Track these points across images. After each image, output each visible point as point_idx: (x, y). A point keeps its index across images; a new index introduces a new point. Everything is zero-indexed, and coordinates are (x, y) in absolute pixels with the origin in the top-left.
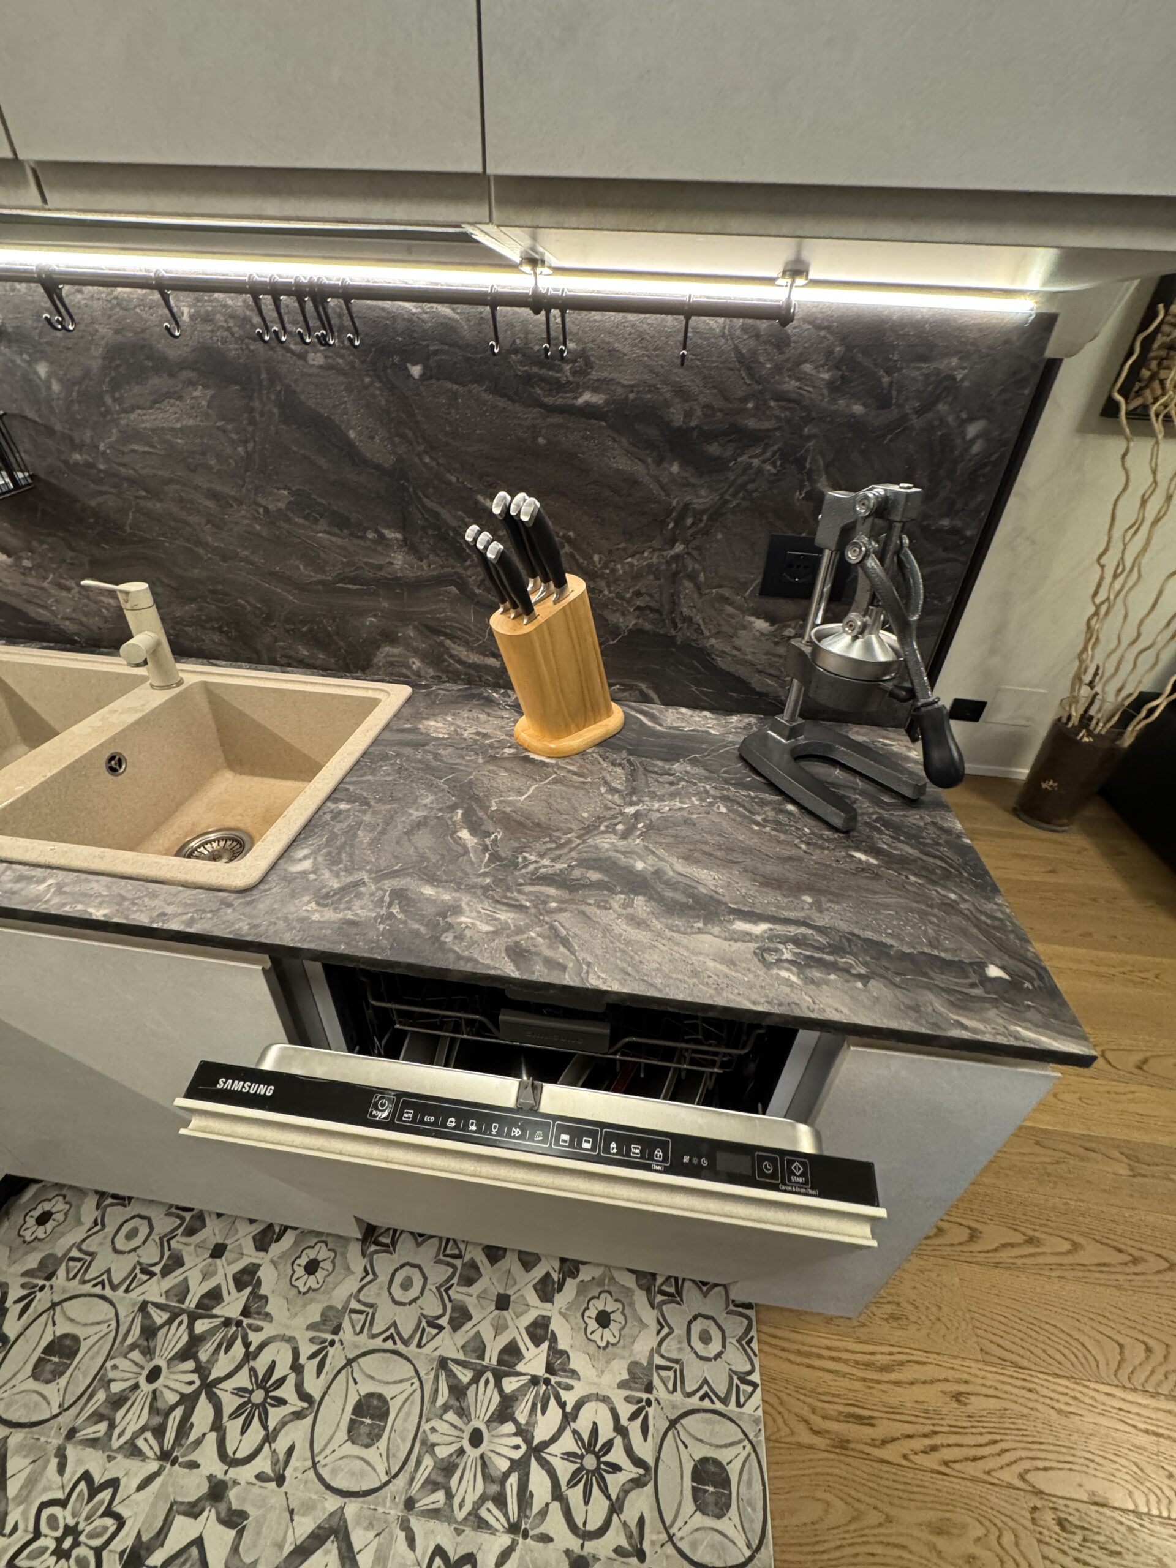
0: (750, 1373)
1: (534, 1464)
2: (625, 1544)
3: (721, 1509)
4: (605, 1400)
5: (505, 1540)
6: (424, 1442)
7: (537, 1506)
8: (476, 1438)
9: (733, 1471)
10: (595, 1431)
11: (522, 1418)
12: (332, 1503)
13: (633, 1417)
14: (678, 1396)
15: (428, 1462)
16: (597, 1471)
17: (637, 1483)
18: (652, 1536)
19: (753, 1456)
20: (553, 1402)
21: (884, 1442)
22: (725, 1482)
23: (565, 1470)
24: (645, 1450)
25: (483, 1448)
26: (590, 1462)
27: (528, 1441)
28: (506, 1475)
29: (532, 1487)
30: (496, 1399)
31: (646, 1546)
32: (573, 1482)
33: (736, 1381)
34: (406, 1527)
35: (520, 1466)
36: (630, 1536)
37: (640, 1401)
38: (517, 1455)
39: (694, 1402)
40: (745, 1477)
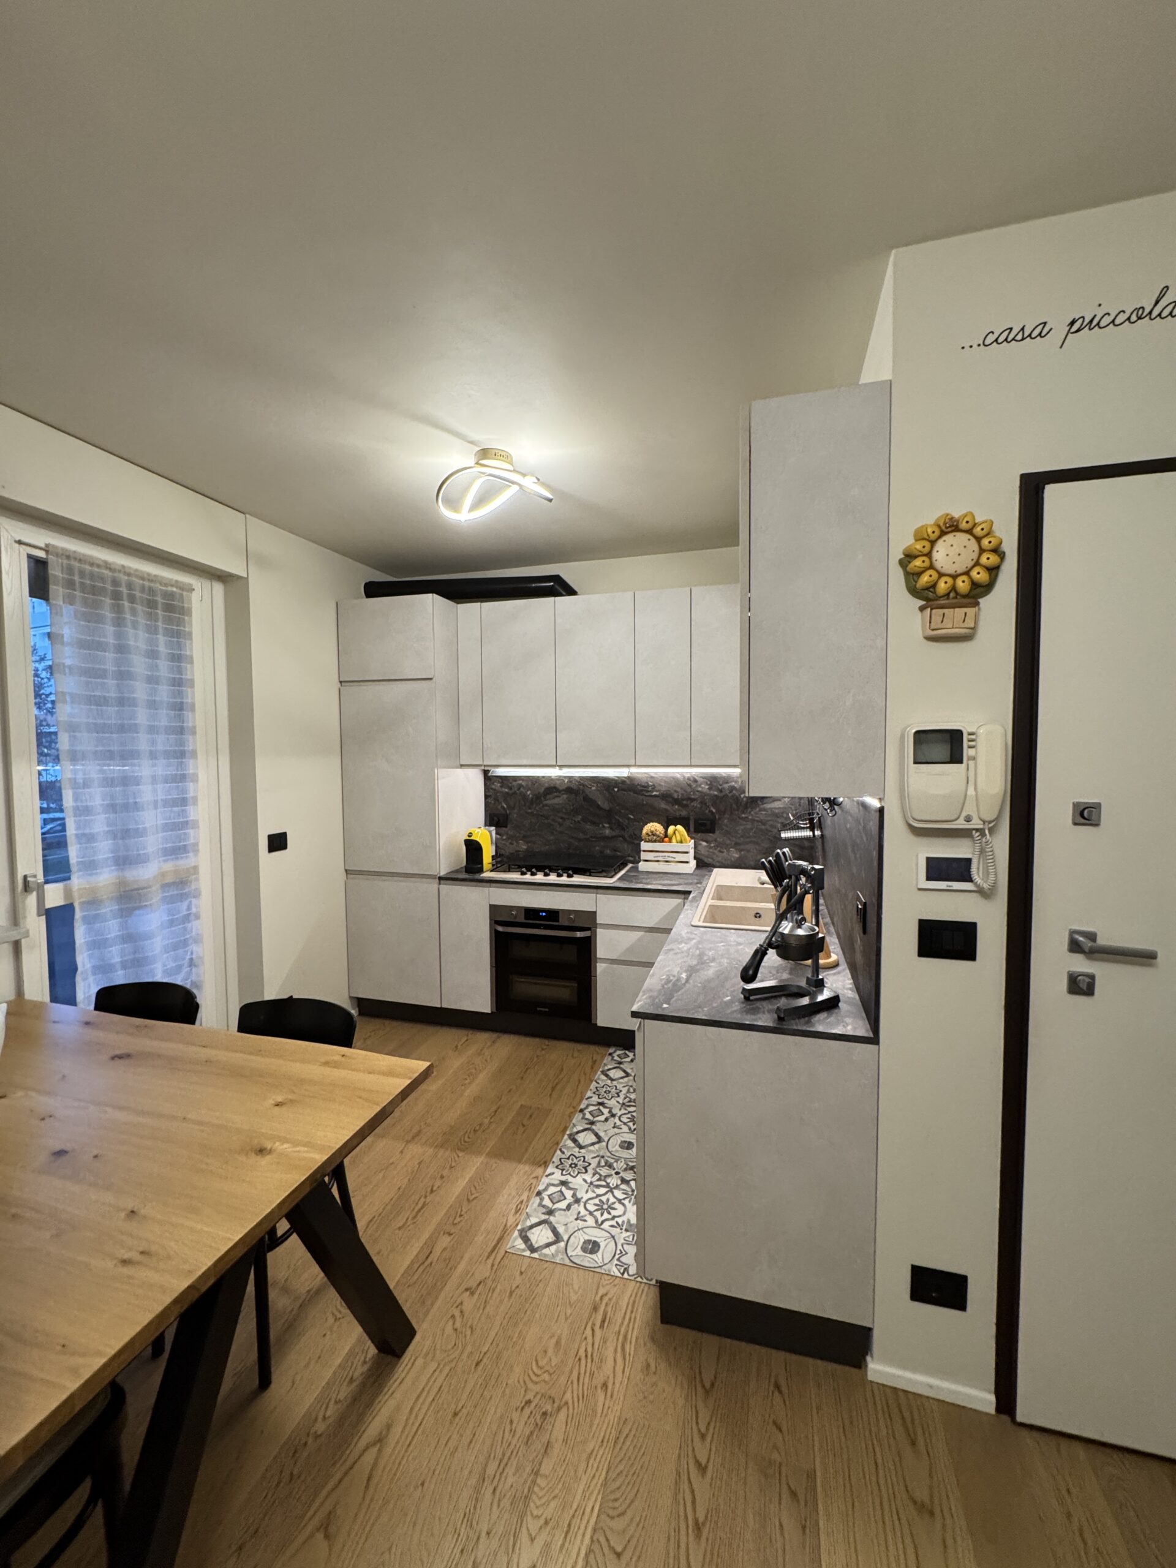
0: (629, 1275)
1: (607, 1189)
2: (581, 1215)
3: (584, 1249)
4: (624, 1213)
5: (589, 1181)
6: (618, 1160)
7: (596, 1190)
8: (617, 1173)
9: (594, 1257)
10: (614, 1209)
11: (622, 1187)
12: (606, 1139)
13: (617, 1223)
14: (623, 1241)
15: (612, 1161)
16: (602, 1209)
17: (596, 1221)
18: (581, 1224)
19: (597, 1265)
20: (625, 1196)
21: (593, 1330)
22: (591, 1253)
23: (604, 1199)
24: (606, 1225)
25: (614, 1175)
26: (605, 1207)
27: (615, 1188)
28: (606, 1182)
29: (601, 1188)
30: (628, 1179)
31: (579, 1221)
32: (601, 1201)
33: (626, 1266)
34: (597, 1156)
35: (608, 1186)
36: (582, 1217)
37: (622, 1226)
38: (611, 1185)
39: (620, 1247)
40: (592, 1261)
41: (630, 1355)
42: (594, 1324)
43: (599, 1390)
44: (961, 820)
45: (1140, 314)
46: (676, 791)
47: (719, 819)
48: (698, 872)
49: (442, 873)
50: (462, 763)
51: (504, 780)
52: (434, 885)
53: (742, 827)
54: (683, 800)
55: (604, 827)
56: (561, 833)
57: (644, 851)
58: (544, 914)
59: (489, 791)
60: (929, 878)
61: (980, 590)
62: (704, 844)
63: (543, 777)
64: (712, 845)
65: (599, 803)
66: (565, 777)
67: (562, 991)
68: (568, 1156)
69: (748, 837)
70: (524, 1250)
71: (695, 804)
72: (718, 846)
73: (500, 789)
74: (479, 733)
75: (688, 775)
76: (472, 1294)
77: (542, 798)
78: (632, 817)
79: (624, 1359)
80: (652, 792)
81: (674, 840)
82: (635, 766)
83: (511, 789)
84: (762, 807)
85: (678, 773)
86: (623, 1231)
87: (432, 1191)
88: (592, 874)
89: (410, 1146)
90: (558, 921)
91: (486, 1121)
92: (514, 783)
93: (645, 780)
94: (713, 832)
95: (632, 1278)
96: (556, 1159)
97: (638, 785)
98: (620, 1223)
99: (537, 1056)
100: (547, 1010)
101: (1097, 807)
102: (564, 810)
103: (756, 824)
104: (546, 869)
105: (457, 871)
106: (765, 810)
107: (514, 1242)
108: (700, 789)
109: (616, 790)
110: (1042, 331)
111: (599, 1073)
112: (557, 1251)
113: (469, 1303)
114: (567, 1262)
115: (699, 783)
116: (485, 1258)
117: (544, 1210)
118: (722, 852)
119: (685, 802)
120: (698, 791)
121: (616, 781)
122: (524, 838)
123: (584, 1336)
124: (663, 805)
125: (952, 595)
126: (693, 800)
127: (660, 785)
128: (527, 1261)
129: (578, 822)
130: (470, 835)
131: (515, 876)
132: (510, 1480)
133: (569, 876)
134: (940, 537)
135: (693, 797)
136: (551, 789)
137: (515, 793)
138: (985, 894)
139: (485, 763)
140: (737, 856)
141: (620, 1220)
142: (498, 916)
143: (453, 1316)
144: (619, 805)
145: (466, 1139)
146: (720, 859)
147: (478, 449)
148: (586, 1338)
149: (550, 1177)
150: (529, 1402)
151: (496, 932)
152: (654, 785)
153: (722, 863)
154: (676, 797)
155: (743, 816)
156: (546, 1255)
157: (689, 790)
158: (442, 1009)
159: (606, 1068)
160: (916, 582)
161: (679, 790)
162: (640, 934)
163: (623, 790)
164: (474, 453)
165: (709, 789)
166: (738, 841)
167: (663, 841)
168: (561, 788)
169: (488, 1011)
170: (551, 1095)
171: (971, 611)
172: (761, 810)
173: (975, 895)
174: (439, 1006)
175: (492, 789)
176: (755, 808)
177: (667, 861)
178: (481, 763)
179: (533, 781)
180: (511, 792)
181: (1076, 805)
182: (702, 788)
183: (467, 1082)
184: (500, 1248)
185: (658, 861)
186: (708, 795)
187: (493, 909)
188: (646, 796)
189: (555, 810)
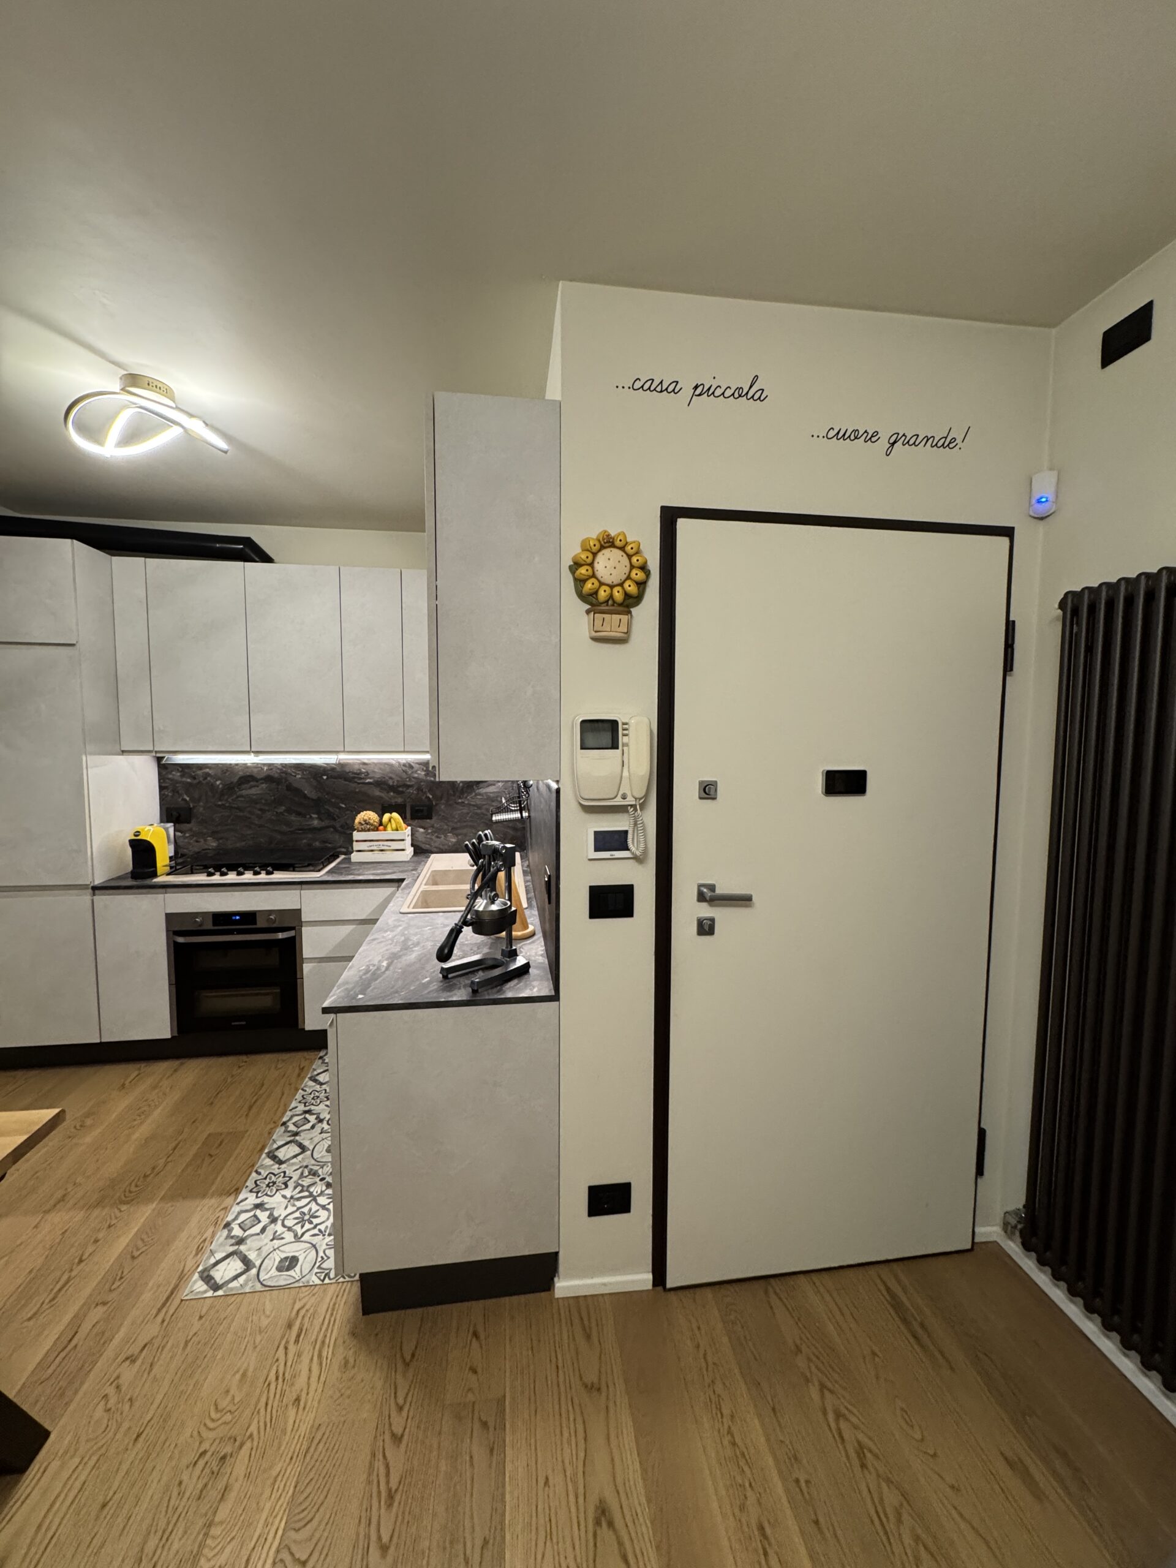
0: (330, 1279)
1: (309, 1199)
2: (277, 1234)
3: (279, 1269)
5: (289, 1196)
6: (324, 1165)
7: (296, 1203)
8: (322, 1179)
9: (291, 1273)
10: (317, 1217)
11: (327, 1192)
12: (311, 1148)
13: (320, 1230)
14: (325, 1247)
15: (317, 1168)
16: (303, 1220)
17: (296, 1236)
18: (277, 1243)
19: (294, 1280)
20: (329, 1200)
21: (286, 1348)
22: (288, 1270)
23: (306, 1210)
24: (306, 1237)
25: (319, 1182)
26: (307, 1217)
27: (319, 1196)
28: (309, 1191)
29: (303, 1200)
31: (275, 1241)
32: (302, 1213)
33: (327, 1271)
34: (300, 1167)
35: (311, 1194)
36: (279, 1235)
37: (325, 1231)
38: (314, 1193)
39: (321, 1254)
40: (288, 1278)
41: (327, 1358)
42: (287, 1342)
43: (290, 1407)
44: (619, 798)
45: (739, 393)
46: (391, 778)
47: (436, 804)
48: (416, 859)
49: (97, 882)
50: (123, 749)
51: (185, 768)
52: (86, 898)
53: (459, 812)
54: (400, 786)
55: (311, 817)
56: (260, 826)
57: (357, 841)
58: (238, 918)
59: (164, 782)
60: (597, 849)
61: (631, 601)
62: (422, 830)
63: (237, 765)
64: (430, 831)
65: (306, 792)
66: (264, 765)
67: (262, 1000)
68: (265, 1176)
69: (465, 822)
70: (205, 1292)
71: (410, 790)
72: (435, 832)
73: (180, 779)
74: (147, 713)
75: (404, 761)
76: (134, 1361)
77: (236, 789)
78: (343, 806)
79: (321, 1364)
80: (366, 779)
81: (389, 828)
82: (344, 752)
83: (194, 778)
84: (477, 791)
85: (393, 759)
86: (326, 1236)
87: (81, 1261)
88: (297, 869)
89: (49, 1217)
90: (255, 924)
91: (162, 1162)
92: (200, 772)
93: (357, 767)
94: (431, 818)
95: (334, 1281)
96: (250, 1183)
97: (350, 772)
98: (323, 1230)
99: (232, 1076)
100: (244, 1023)
101: (714, 784)
102: (263, 801)
103: (472, 808)
104: (238, 867)
105: (119, 878)
106: (480, 794)
107: (192, 1287)
108: (416, 775)
109: (325, 777)
110: (674, 389)
111: (307, 1079)
112: (246, 1282)
113: (128, 1373)
114: (259, 1287)
115: (415, 769)
116: (153, 1317)
117: (233, 1241)
118: (440, 838)
119: (401, 789)
120: (414, 778)
121: (325, 768)
122: (214, 834)
123: (276, 1358)
124: (377, 793)
125: (610, 602)
126: (409, 786)
127: (374, 772)
128: (208, 1302)
129: (281, 813)
130: (137, 834)
131: (201, 878)
132: (176, 1546)
133: (268, 873)
134: (600, 550)
135: (409, 783)
136: (247, 777)
137: (200, 782)
138: (637, 859)
139: (156, 749)
140: (454, 840)
141: (322, 1227)
142: (177, 925)
143: (106, 1396)
144: (327, 794)
145: (133, 1189)
146: (436, 845)
147: (126, 373)
148: (277, 1360)
149: (241, 1204)
150: (205, 1452)
151: (176, 944)
152: (367, 772)
153: (440, 849)
154: (391, 784)
155: (460, 801)
156: (232, 1289)
157: (404, 776)
158: (101, 1043)
159: (315, 1073)
160: (582, 588)
161: (393, 776)
162: (351, 927)
163: (332, 777)
164: (120, 376)
165: (425, 775)
166: (455, 826)
167: (377, 830)
168: (259, 777)
169: (168, 1036)
170: (247, 1115)
171: (624, 618)
172: (476, 795)
173: (631, 861)
174: (98, 1041)
175: (169, 779)
176: (471, 793)
177: (382, 850)
178: (151, 749)
179: (226, 770)
180: (195, 782)
181: (701, 783)
182: (418, 774)
183: (136, 1123)
184: (173, 1299)
185: (372, 851)
186: (424, 781)
187: (170, 917)
188: (359, 783)
189: (253, 801)
